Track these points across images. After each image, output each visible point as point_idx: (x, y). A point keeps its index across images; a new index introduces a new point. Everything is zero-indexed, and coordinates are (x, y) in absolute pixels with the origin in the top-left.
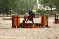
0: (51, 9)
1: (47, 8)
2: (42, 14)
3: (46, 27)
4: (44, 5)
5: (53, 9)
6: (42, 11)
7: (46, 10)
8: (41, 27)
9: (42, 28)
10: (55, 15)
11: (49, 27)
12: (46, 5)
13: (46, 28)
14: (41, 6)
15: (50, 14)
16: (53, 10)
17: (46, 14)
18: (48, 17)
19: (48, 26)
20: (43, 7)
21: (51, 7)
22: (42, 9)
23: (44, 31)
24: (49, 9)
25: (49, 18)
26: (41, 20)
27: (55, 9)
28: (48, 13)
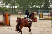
0: (13, 7)
1: (10, 6)
2: (4, 12)
3: (8, 26)
5: (16, 7)
6: (4, 8)
7: (8, 8)
8: (2, 26)
9: (3, 27)
10: (18, 13)
11: (11, 26)
12: (9, 3)
13: (8, 27)
14: (3, 3)
15: (12, 12)
18: (10, 16)
19: (10, 24)
20: (5, 4)
21: (14, 5)
22: (4, 7)
23: (6, 30)
24: (12, 7)
26: (2, 18)
27: (18, 7)
28: (10, 11)
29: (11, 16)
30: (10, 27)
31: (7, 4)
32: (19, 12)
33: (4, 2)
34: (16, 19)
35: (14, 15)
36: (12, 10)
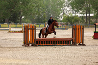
0: (88, 15)
1: (82, 14)
2: (74, 23)
3: (80, 45)
4: (77, 8)
5: (92, 15)
6: (73, 18)
7: (80, 17)
8: (71, 45)
9: (73, 47)
10: (95, 24)
11: (85, 45)
12: (81, 9)
13: (80, 47)
14: (72, 10)
15: (86, 23)
16: (92, 17)
17: (81, 24)
18: (83, 29)
19: (83, 43)
20: (75, 11)
22: (73, 15)
23: (77, 51)
24: (85, 16)
25: (85, 30)
26: (71, 33)
27: (95, 15)
28: (83, 22)
29: (85, 29)
30: (83, 47)
31: (77, 11)
32: (96, 22)
33: (73, 8)
34: (93, 34)
35: (88, 28)
36: (85, 20)
